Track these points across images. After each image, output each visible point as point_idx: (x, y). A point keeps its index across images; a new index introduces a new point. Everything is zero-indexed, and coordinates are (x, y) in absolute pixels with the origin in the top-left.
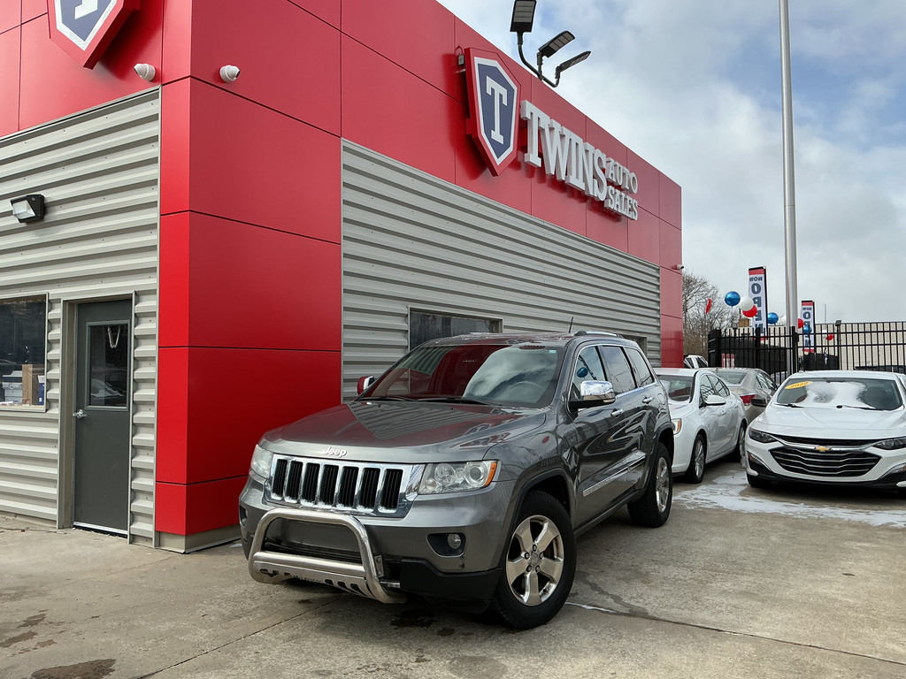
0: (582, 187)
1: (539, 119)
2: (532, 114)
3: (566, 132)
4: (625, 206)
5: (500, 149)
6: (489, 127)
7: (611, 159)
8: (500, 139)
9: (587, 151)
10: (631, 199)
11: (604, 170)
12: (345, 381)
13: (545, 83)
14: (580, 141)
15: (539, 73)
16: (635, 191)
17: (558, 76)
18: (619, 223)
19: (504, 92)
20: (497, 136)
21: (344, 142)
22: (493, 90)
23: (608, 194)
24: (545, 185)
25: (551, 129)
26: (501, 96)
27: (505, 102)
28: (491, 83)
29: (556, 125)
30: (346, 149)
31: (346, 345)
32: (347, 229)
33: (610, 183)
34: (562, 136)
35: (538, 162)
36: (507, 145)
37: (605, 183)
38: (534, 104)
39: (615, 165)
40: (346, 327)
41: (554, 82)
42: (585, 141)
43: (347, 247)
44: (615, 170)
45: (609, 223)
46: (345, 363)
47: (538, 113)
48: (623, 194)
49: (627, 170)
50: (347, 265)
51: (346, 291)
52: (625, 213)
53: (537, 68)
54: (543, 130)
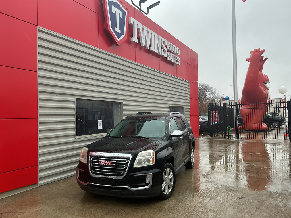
0: (157, 52)
1: (137, 25)
2: (134, 22)
3: (149, 30)
4: (175, 60)
5: (119, 35)
6: (114, 26)
7: (169, 42)
8: (119, 31)
9: (159, 39)
10: (177, 57)
11: (166, 46)
12: (40, 131)
13: (142, 12)
14: (156, 34)
15: (140, 9)
16: (179, 54)
17: (148, 11)
18: (173, 66)
19: (121, 13)
20: (117, 29)
21: (39, 28)
22: (115, 12)
23: (168, 55)
24: (142, 51)
25: (143, 29)
26: (119, 14)
27: (121, 17)
28: (114, 9)
29: (145, 27)
30: (40, 31)
31: (40, 115)
32: (40, 65)
33: (168, 51)
34: (148, 32)
35: (137, 41)
36: (122, 33)
37: (166, 51)
38: (135, 19)
39: (171, 45)
40: (40, 107)
41: (147, 13)
42: (157, 35)
43: (40, 73)
44: (171, 46)
45: (169, 66)
46: (40, 123)
47: (136, 22)
48: (174, 55)
49: (175, 47)
50: (40, 81)
51: (40, 92)
52: (175, 62)
53: (139, 7)
54: (139, 29)
